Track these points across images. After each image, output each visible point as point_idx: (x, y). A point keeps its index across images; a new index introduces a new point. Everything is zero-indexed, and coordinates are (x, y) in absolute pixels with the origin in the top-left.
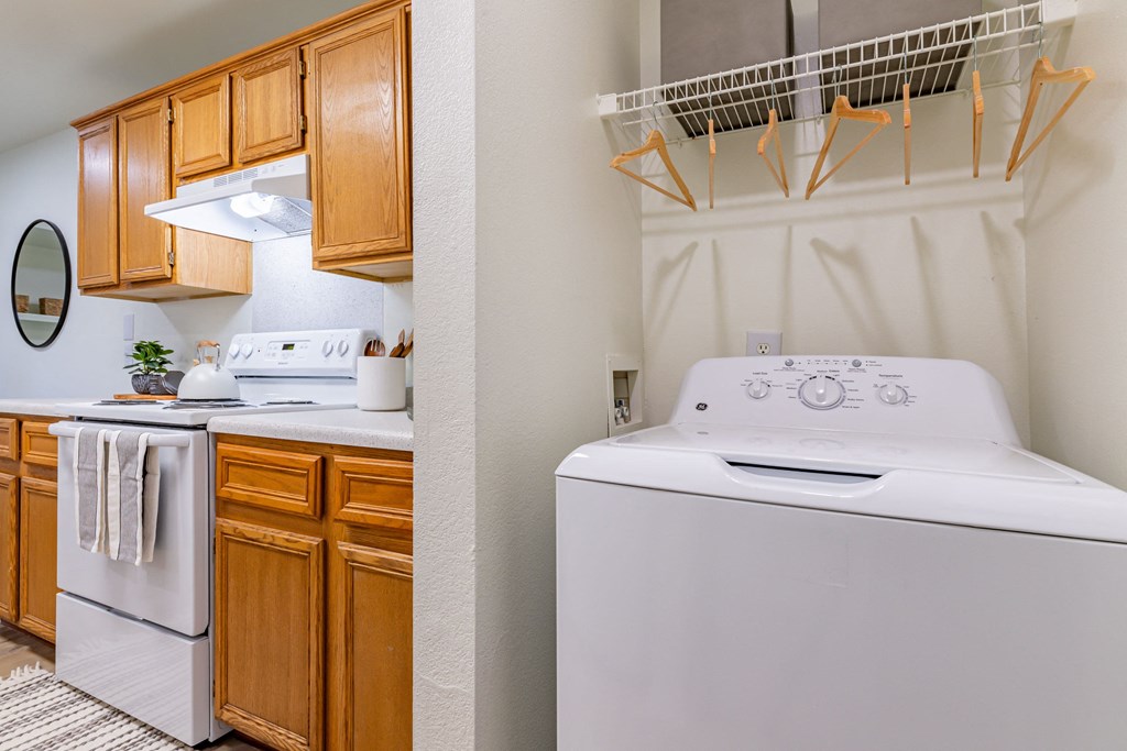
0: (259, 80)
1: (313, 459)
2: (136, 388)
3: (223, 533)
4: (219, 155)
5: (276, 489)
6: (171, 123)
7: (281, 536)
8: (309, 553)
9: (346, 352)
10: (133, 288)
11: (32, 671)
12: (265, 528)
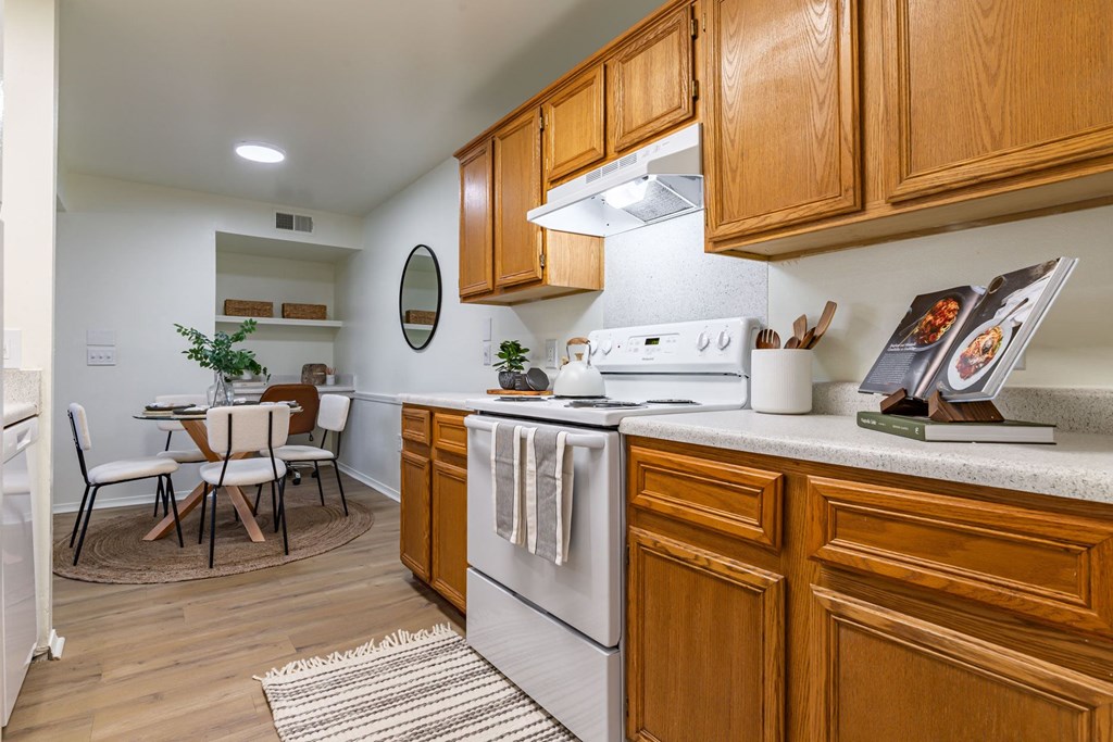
0: (639, 59)
1: (772, 476)
2: (502, 384)
3: (639, 544)
4: (594, 149)
5: (713, 506)
6: (542, 130)
7: (721, 561)
8: (764, 590)
9: (728, 344)
10: (506, 292)
11: (444, 632)
12: (695, 548)
